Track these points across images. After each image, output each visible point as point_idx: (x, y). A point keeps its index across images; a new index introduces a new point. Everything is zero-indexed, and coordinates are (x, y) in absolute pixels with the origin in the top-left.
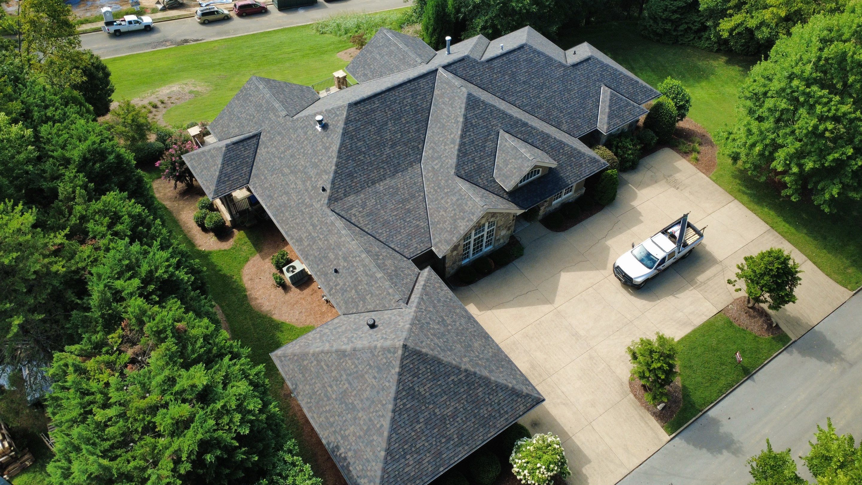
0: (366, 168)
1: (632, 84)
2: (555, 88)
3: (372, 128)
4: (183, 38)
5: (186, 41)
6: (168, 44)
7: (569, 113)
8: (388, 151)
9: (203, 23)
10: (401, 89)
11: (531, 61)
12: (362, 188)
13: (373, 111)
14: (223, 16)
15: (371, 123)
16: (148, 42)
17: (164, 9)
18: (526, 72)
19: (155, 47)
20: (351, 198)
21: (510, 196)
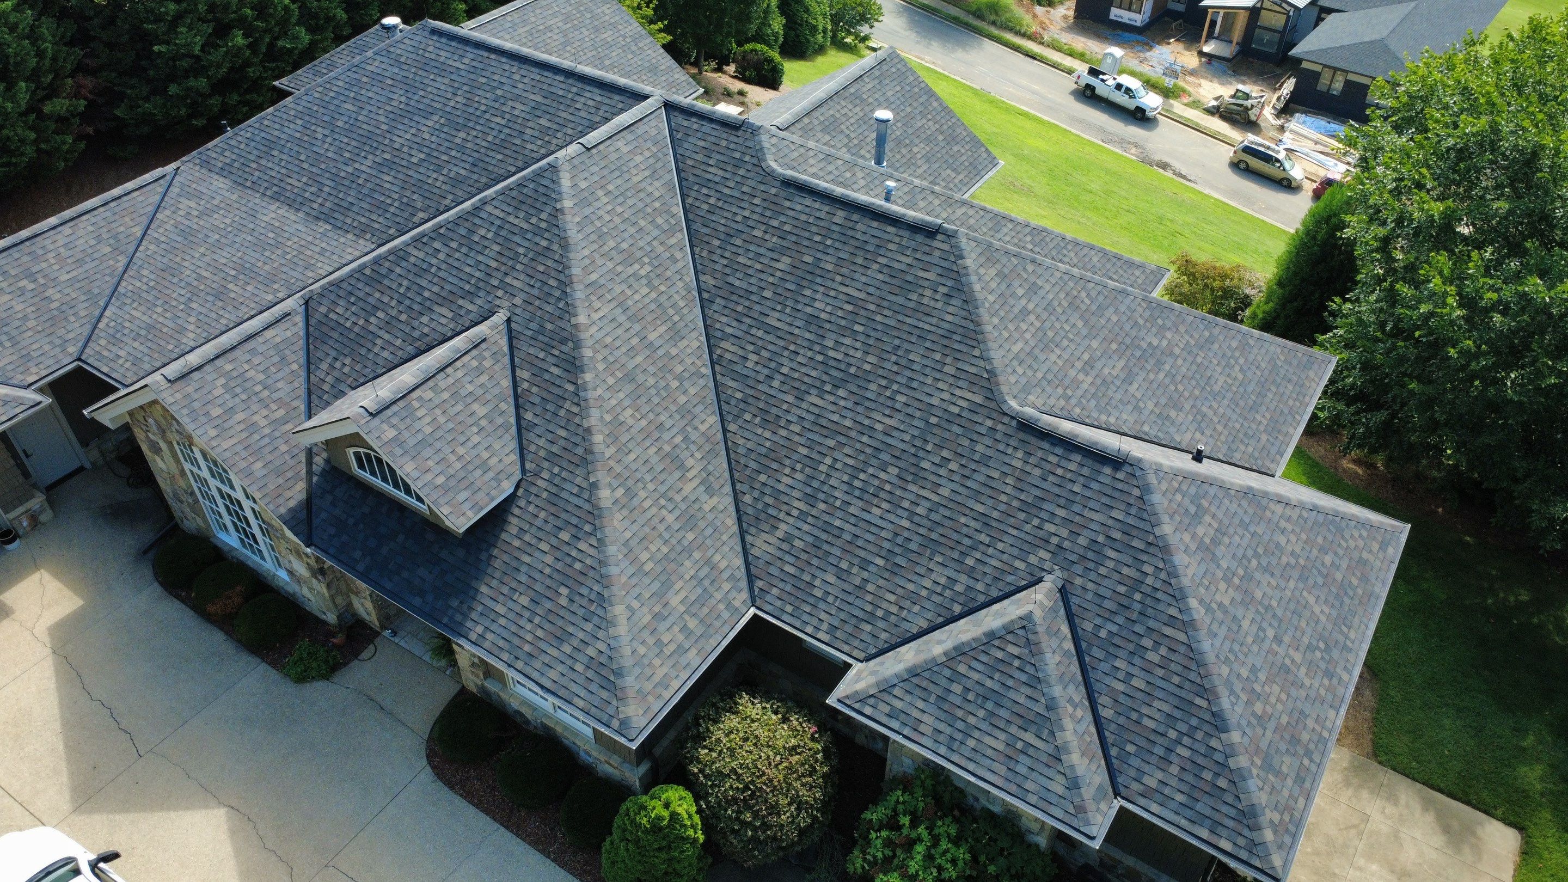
0: (303, 157)
1: (1185, 706)
2: (881, 422)
3: (399, 98)
4: (1166, 159)
5: (1164, 166)
6: (1133, 150)
7: (827, 527)
8: (365, 165)
9: (1236, 166)
10: (535, 73)
11: (907, 287)
12: (254, 186)
13: (442, 70)
14: (1282, 175)
15: (410, 87)
16: (1110, 129)
17: (1212, 111)
18: (851, 300)
19: (1109, 142)
20: (220, 184)
21: (324, 473)
